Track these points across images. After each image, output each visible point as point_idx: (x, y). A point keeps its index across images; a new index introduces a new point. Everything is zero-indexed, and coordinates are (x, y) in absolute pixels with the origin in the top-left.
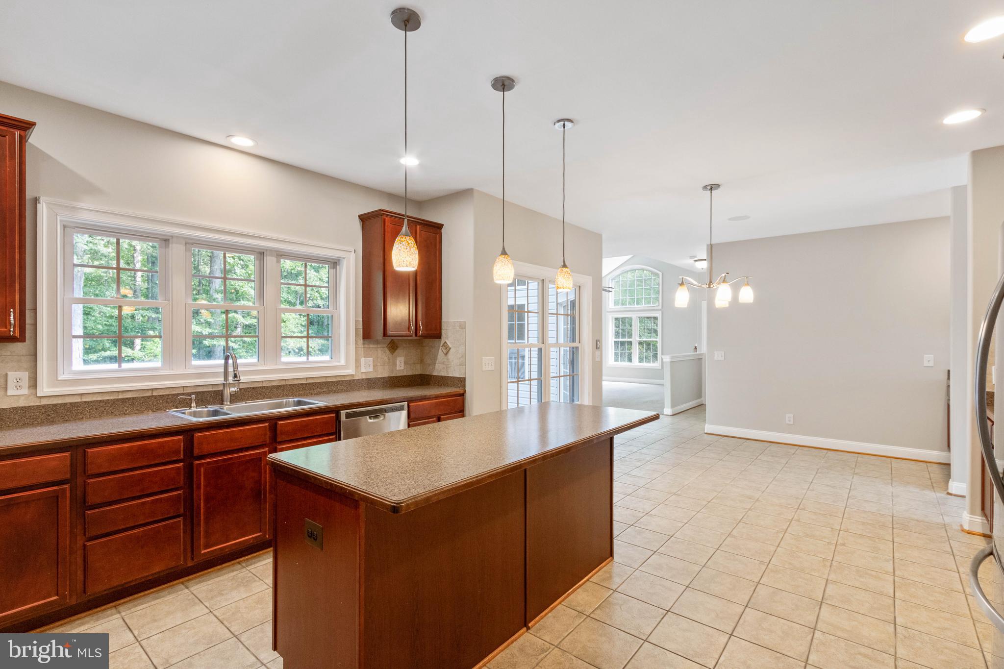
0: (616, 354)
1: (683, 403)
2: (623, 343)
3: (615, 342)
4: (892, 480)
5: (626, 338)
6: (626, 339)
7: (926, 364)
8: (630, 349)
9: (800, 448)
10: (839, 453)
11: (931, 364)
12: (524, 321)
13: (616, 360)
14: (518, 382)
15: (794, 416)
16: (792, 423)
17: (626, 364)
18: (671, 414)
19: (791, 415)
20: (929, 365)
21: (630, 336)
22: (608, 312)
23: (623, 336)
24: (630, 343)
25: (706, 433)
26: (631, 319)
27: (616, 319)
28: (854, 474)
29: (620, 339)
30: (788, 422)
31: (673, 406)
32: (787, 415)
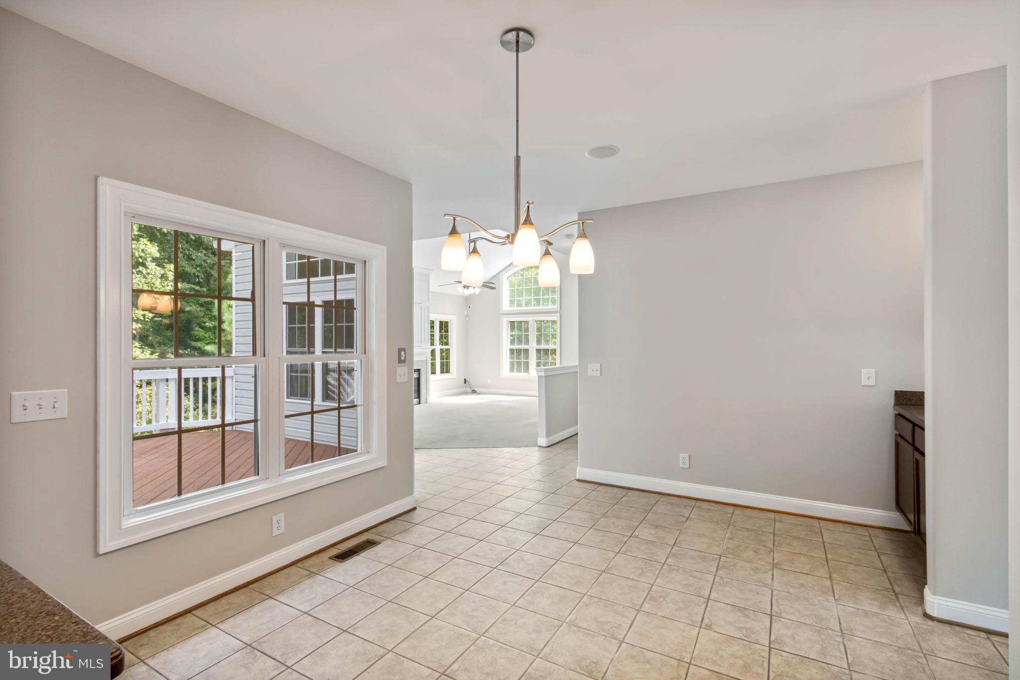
0: (512, 364)
1: (569, 428)
2: (519, 351)
3: (512, 351)
4: (830, 578)
5: (522, 345)
6: (523, 347)
7: (864, 382)
8: (527, 358)
9: (698, 503)
10: (748, 511)
11: (872, 382)
12: (353, 322)
13: (512, 370)
14: (339, 409)
15: (689, 456)
16: (687, 466)
17: (522, 375)
18: (547, 445)
19: (687, 456)
20: (869, 384)
21: (527, 342)
22: (502, 314)
23: (520, 342)
24: (526, 351)
25: (579, 480)
26: (527, 322)
27: (512, 323)
28: (774, 566)
29: (516, 347)
30: (681, 465)
31: (548, 435)
32: (681, 455)
